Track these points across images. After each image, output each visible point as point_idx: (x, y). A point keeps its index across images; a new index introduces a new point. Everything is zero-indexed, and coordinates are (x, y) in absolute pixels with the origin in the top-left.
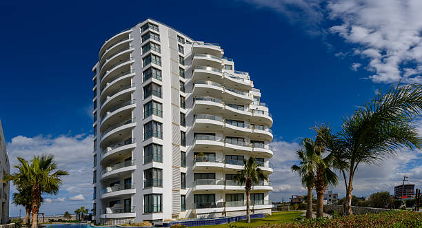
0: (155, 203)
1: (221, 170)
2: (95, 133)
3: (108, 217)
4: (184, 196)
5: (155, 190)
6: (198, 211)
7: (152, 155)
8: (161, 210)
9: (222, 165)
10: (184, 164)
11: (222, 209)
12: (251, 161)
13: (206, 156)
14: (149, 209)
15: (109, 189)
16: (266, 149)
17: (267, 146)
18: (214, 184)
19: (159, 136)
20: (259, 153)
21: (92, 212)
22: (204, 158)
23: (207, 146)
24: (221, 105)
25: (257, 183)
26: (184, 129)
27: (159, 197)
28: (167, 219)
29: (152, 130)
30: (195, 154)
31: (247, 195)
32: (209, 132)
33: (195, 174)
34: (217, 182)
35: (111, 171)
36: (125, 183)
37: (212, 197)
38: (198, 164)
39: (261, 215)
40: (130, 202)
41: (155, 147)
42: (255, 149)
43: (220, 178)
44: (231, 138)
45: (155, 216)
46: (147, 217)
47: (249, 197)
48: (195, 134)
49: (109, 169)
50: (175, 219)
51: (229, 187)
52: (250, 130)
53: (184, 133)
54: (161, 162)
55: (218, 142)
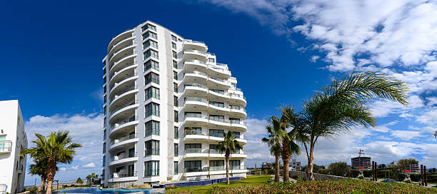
0: (154, 168)
1: (206, 141)
2: (105, 112)
3: (115, 180)
4: (177, 162)
5: (154, 158)
6: (188, 174)
7: (152, 129)
8: (158, 174)
9: (207, 137)
10: (177, 136)
11: (206, 173)
12: (230, 134)
13: (194, 130)
14: (149, 173)
15: (116, 158)
16: (241, 124)
17: (242, 122)
18: (201, 152)
19: (157, 114)
20: (236, 128)
21: (101, 177)
22: (193, 132)
23: (195, 122)
24: (206, 90)
25: (235, 152)
26: (177, 109)
27: (157, 163)
28: (163, 181)
29: (152, 110)
30: (185, 128)
31: (227, 161)
32: (196, 111)
33: (186, 144)
34: (202, 151)
35: (118, 143)
36: (129, 152)
37: (199, 163)
38: (188, 137)
39: (238, 178)
40: (133, 168)
41: (153, 123)
42: (233, 125)
43: (205, 148)
44: (214, 116)
45: (153, 179)
46: (147, 180)
47: (228, 163)
48: (186, 113)
49: (117, 141)
50: (169, 181)
51: (212, 155)
52: (229, 110)
53: (177, 112)
54: (159, 134)
55: (203, 119)
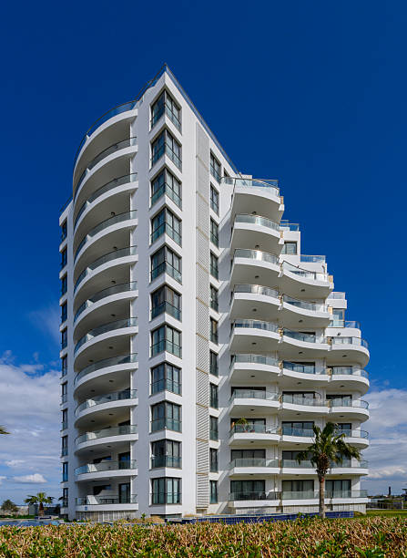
0: (169, 490)
1: (274, 444)
3: (90, 509)
4: (216, 482)
5: (169, 472)
6: (237, 504)
7: (165, 419)
8: (178, 501)
9: (277, 438)
10: (214, 436)
11: (276, 503)
13: (251, 424)
14: (160, 498)
15: (92, 467)
16: (356, 406)
17: (356, 402)
18: (264, 465)
19: (176, 389)
20: (342, 415)
21: (61, 502)
22: (248, 427)
23: (253, 409)
24: (276, 335)
26: (215, 380)
27: (175, 482)
28: (188, 514)
30: (233, 420)
31: (321, 482)
32: (255, 385)
33: (232, 450)
34: (268, 462)
35: (93, 439)
36: (120, 459)
37: (260, 485)
38: (237, 436)
39: (346, 514)
40: (128, 489)
41: (169, 408)
42: (335, 410)
43: (273, 457)
44: (293, 393)
45: (170, 509)
46: (158, 510)
47: (324, 485)
48: (233, 389)
49: (91, 435)
50: (200, 515)
51: (287, 471)
52: (326, 378)
53: (216, 387)
54: (179, 430)
55: (269, 401)
